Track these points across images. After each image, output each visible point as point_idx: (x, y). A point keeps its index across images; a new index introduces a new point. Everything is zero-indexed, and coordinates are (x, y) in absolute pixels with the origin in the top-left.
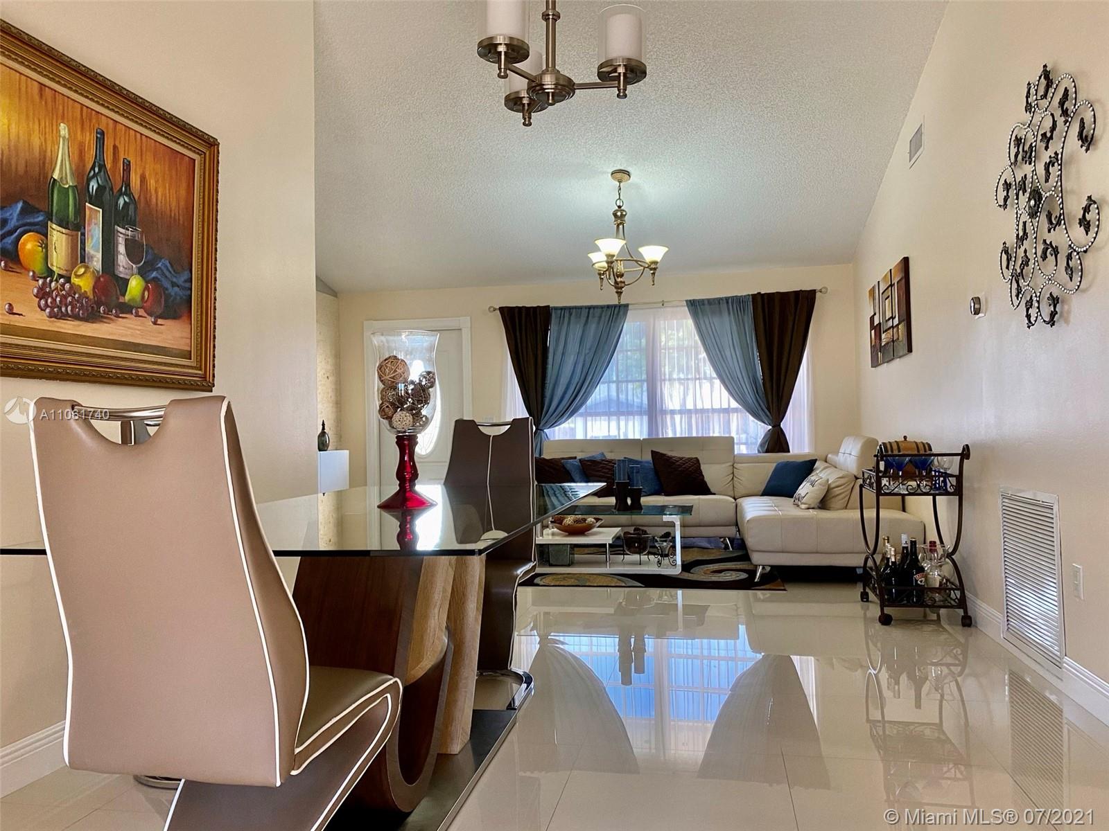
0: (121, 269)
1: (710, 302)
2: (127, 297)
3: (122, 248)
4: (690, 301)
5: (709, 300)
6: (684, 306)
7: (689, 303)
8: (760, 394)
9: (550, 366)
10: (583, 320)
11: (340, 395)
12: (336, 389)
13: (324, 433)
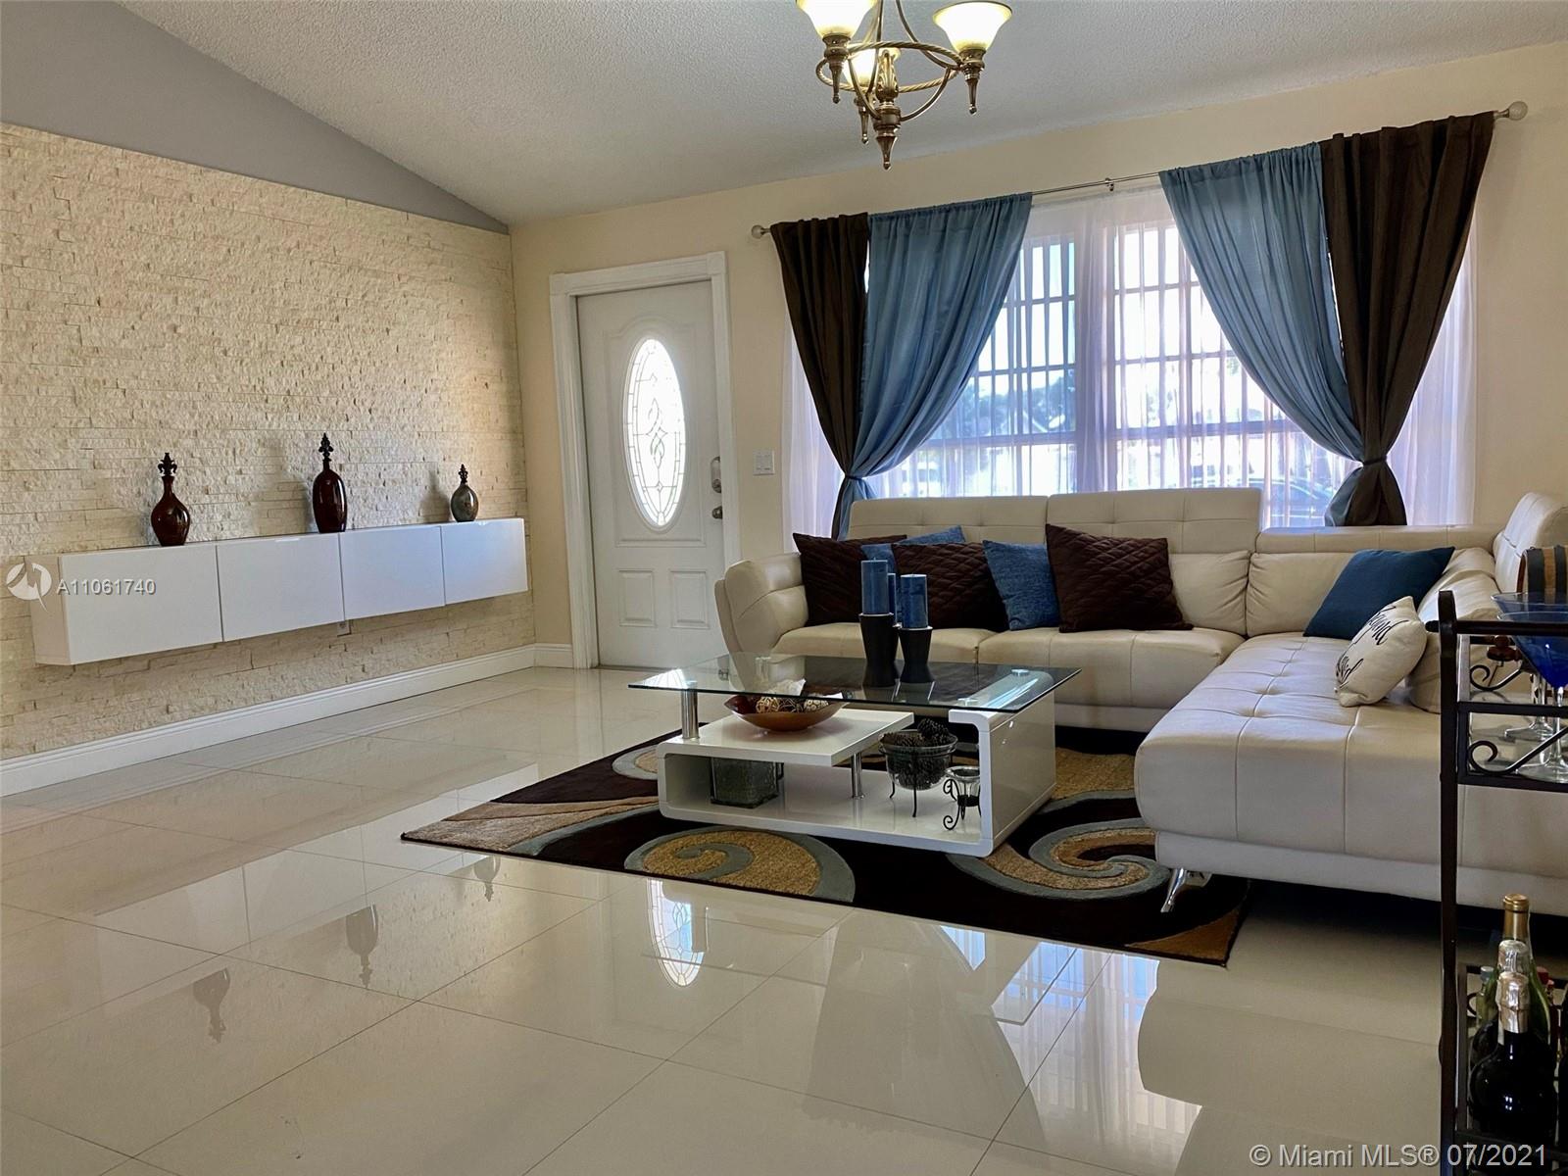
1: (1217, 171)
4: (1170, 173)
5: (1213, 167)
6: (1158, 187)
7: (1166, 175)
8: (1336, 387)
9: (868, 345)
10: (934, 236)
11: (521, 417)
12: (509, 406)
13: (464, 488)
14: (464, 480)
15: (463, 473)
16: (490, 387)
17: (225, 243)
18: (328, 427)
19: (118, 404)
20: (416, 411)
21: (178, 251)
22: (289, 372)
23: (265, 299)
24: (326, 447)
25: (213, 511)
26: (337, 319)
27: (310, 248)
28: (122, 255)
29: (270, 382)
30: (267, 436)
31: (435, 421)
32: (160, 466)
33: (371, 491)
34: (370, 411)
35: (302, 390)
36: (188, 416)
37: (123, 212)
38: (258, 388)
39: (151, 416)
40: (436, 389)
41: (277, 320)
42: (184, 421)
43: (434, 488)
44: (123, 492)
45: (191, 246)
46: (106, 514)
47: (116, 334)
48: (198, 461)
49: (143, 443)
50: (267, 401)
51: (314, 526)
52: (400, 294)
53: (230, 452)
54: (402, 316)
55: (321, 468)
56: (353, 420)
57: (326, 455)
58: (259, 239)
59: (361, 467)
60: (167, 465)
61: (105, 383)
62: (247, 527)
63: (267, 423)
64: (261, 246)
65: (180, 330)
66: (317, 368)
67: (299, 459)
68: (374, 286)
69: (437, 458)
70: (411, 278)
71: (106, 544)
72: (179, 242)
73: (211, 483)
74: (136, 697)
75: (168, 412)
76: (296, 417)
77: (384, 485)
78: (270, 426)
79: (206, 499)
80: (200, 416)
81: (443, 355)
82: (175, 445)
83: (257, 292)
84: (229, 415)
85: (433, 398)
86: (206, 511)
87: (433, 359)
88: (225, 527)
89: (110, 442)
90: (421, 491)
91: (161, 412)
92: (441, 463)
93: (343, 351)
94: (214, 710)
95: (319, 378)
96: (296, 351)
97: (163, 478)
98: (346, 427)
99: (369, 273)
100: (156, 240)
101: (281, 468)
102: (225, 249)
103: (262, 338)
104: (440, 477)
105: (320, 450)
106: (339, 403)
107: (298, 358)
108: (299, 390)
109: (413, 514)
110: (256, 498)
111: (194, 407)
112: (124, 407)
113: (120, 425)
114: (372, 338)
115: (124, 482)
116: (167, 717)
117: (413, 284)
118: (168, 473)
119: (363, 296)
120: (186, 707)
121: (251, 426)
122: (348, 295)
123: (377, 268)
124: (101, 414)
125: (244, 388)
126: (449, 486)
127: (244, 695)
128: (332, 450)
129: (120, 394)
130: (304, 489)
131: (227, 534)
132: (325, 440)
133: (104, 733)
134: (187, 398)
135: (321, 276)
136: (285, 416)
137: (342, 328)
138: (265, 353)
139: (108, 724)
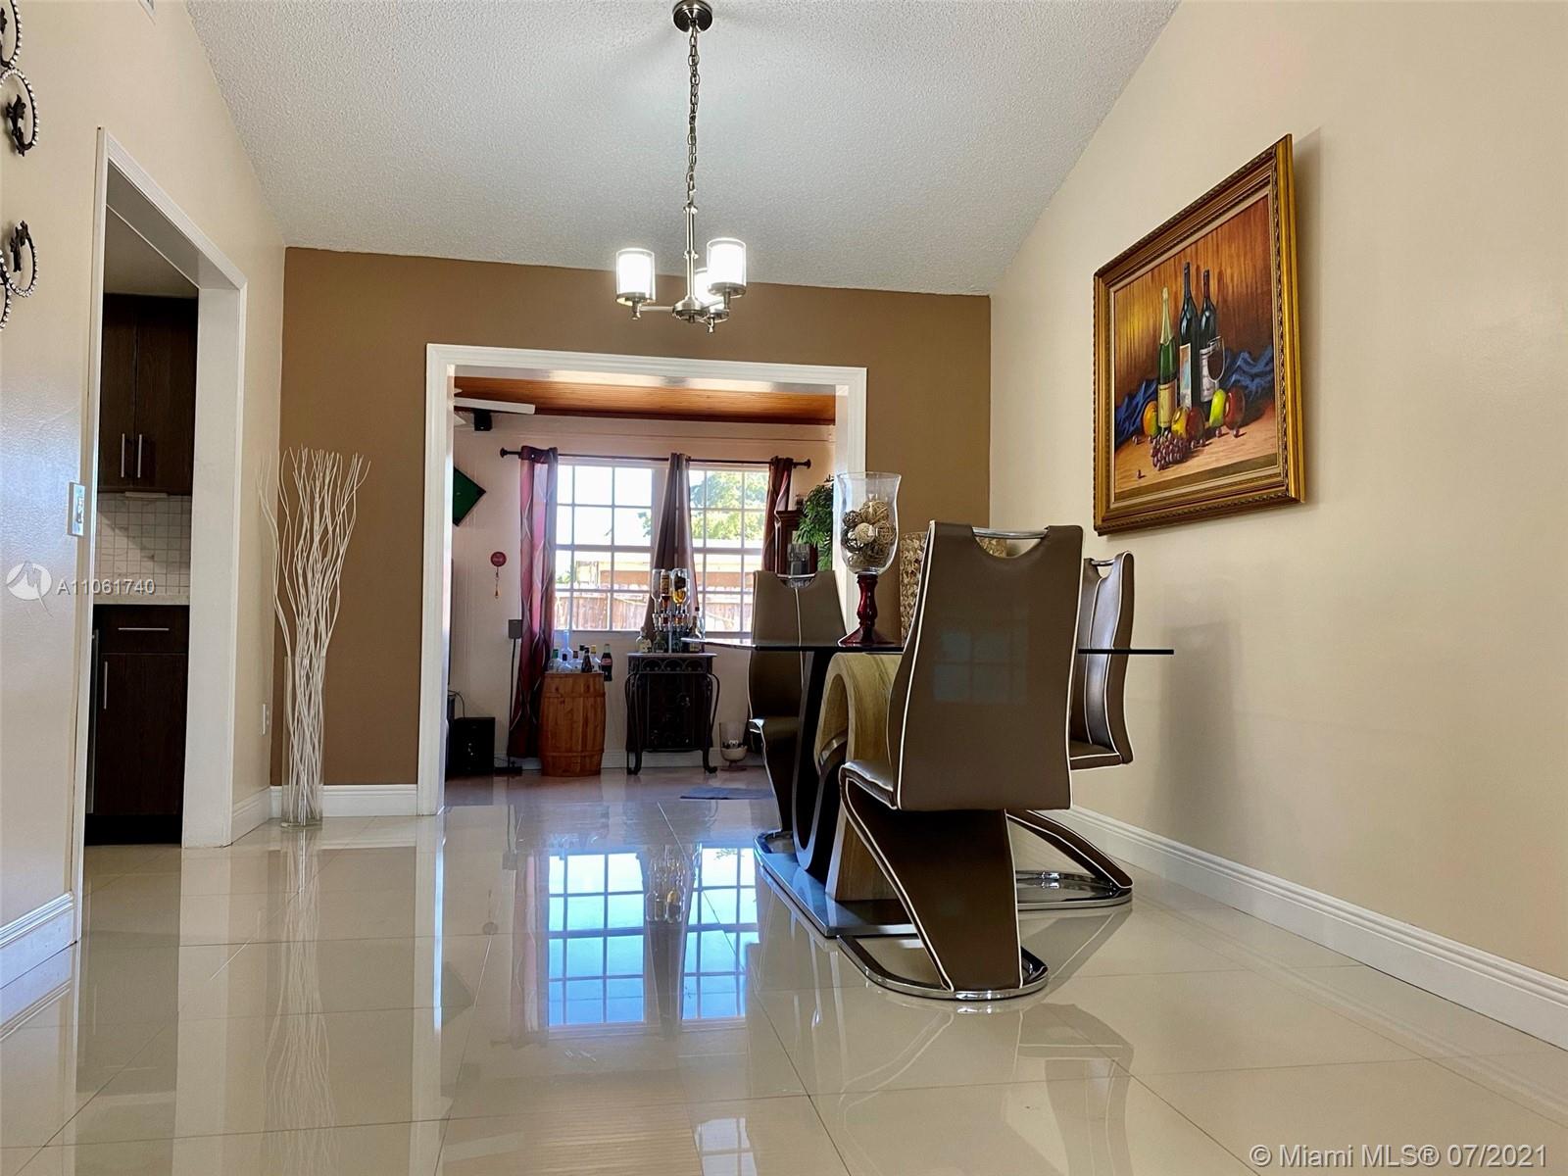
0: (1206, 393)
2: (1211, 420)
3: (1205, 371)
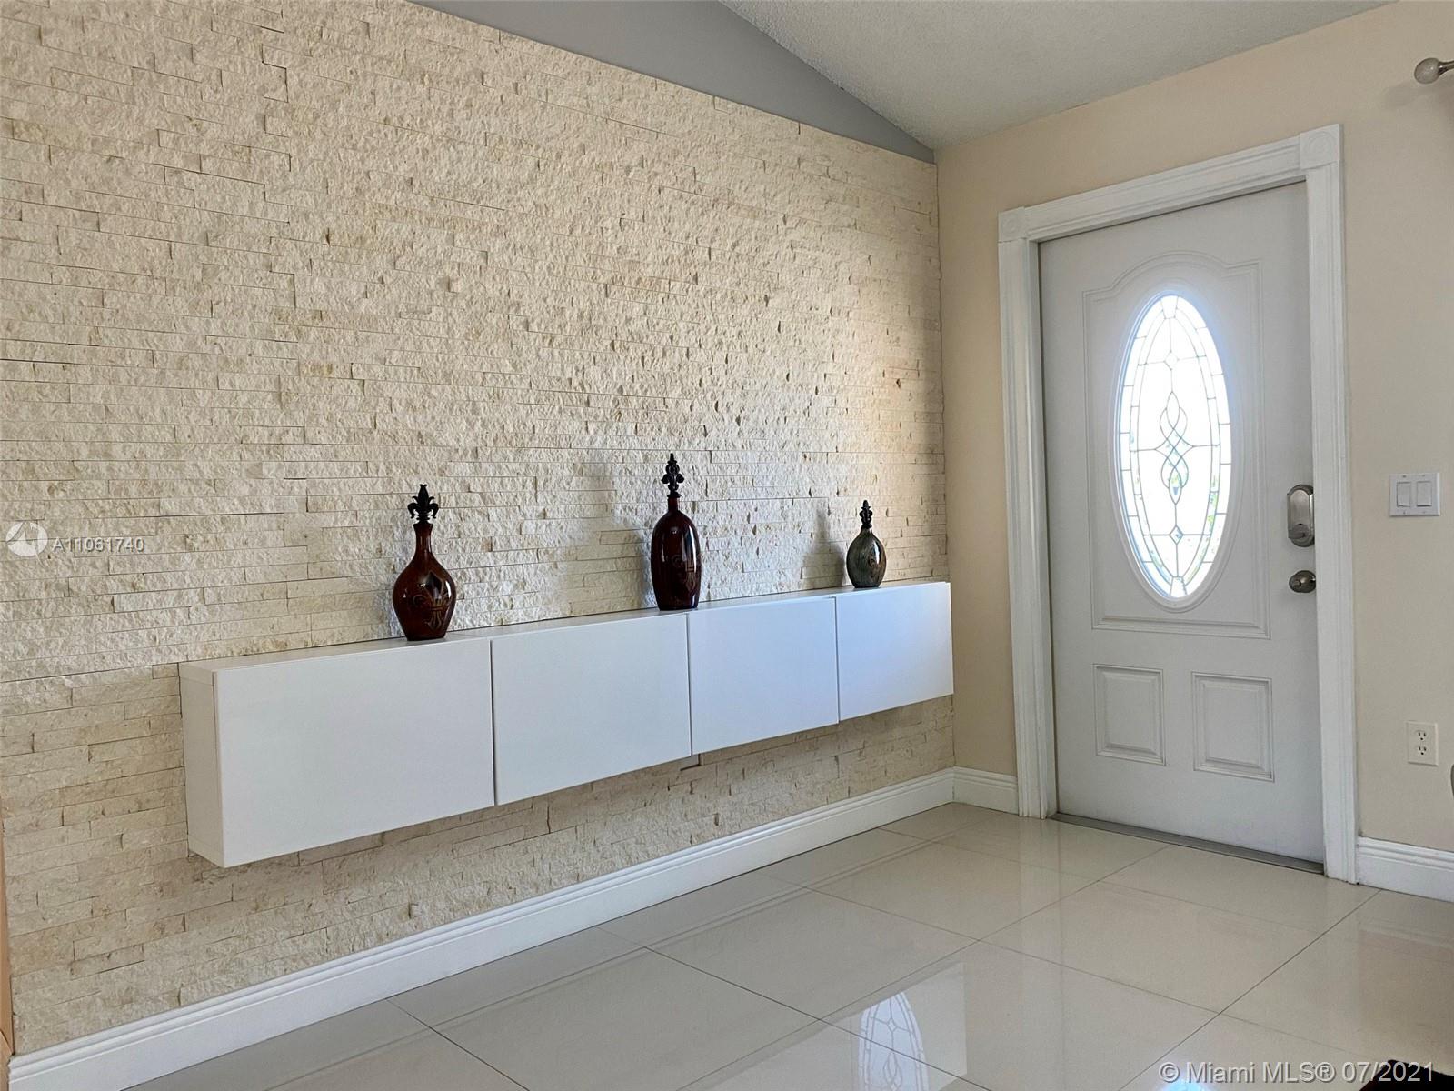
11: (943, 429)
12: (928, 414)
13: (866, 536)
14: (866, 525)
15: (866, 514)
16: (903, 386)
17: (532, 150)
18: (678, 446)
19: (352, 404)
20: (803, 420)
21: (459, 160)
22: (622, 358)
23: (589, 244)
24: (673, 476)
25: (499, 577)
26: (696, 279)
27: (659, 168)
28: (369, 163)
29: (594, 373)
30: (587, 459)
31: (827, 436)
32: (411, 507)
33: (735, 541)
34: (738, 420)
35: (642, 387)
36: (464, 426)
37: (373, 93)
38: (575, 383)
39: (404, 426)
40: (831, 388)
41: (607, 278)
42: (457, 433)
43: (823, 536)
44: (354, 549)
45: (480, 154)
46: (323, 587)
47: (354, 290)
48: (477, 498)
49: (389, 470)
50: (588, 403)
51: (651, 599)
52: (787, 244)
53: (529, 484)
54: (786, 278)
55: (664, 509)
56: (712, 434)
57: (673, 488)
58: (583, 148)
59: (722, 505)
60: (424, 504)
61: (330, 368)
62: (550, 602)
63: (588, 439)
64: (586, 160)
65: (458, 287)
66: (664, 354)
67: (634, 494)
68: (749, 231)
69: (827, 491)
70: (802, 221)
71: (320, 637)
72: (461, 147)
73: (496, 532)
74: (358, 893)
75: (433, 418)
76: (630, 430)
77: (754, 532)
78: (591, 442)
79: (489, 559)
80: (484, 425)
81: (841, 337)
82: (442, 472)
83: (578, 232)
84: (529, 424)
85: (826, 401)
86: (487, 578)
87: (828, 343)
88: (517, 604)
89: (335, 467)
90: (803, 543)
91: (420, 418)
92: (834, 498)
93: (702, 328)
94: (485, 905)
95: (666, 369)
96: (633, 327)
97: (415, 525)
98: (703, 445)
99: (743, 211)
100: (422, 141)
101: (606, 509)
102: (531, 162)
103: (583, 304)
104: (831, 520)
105: (665, 480)
106: (694, 408)
107: (636, 338)
108: (637, 387)
109: (794, 576)
110: (568, 556)
111: (475, 411)
112: (361, 409)
113: (353, 438)
114: (744, 311)
115: (355, 533)
116: (408, 924)
117: (802, 231)
118: (423, 518)
119: (734, 246)
120: (441, 905)
121: (563, 443)
122: (712, 242)
123: (754, 203)
124: (323, 420)
125: (553, 382)
126: (845, 533)
127: (534, 877)
128: (681, 479)
129: (356, 388)
130: (640, 541)
131: (519, 615)
132: (672, 465)
133: (305, 960)
134: (464, 398)
135: (674, 213)
136: (614, 428)
137: (701, 294)
138: (588, 327)
139: (310, 944)
